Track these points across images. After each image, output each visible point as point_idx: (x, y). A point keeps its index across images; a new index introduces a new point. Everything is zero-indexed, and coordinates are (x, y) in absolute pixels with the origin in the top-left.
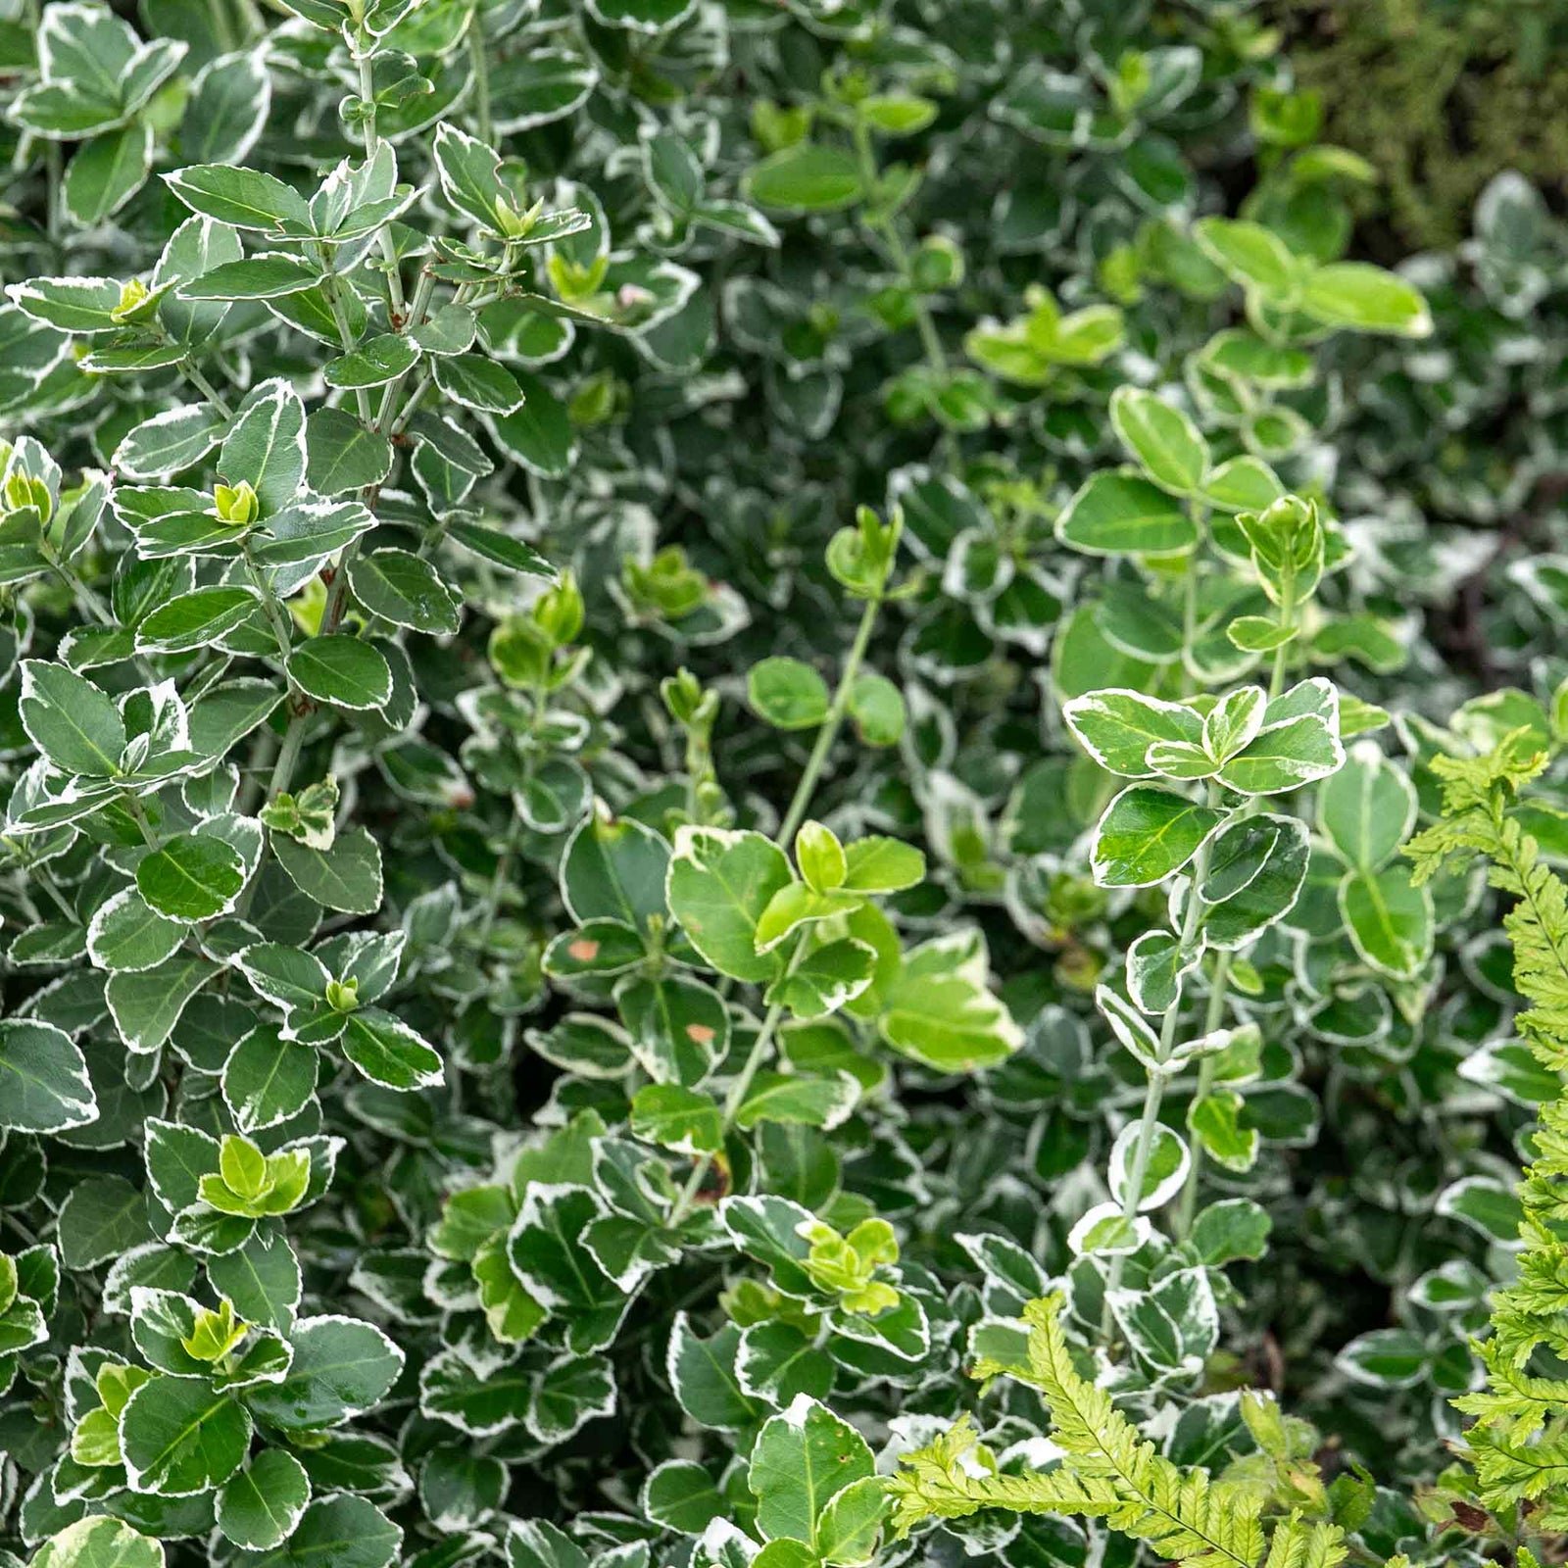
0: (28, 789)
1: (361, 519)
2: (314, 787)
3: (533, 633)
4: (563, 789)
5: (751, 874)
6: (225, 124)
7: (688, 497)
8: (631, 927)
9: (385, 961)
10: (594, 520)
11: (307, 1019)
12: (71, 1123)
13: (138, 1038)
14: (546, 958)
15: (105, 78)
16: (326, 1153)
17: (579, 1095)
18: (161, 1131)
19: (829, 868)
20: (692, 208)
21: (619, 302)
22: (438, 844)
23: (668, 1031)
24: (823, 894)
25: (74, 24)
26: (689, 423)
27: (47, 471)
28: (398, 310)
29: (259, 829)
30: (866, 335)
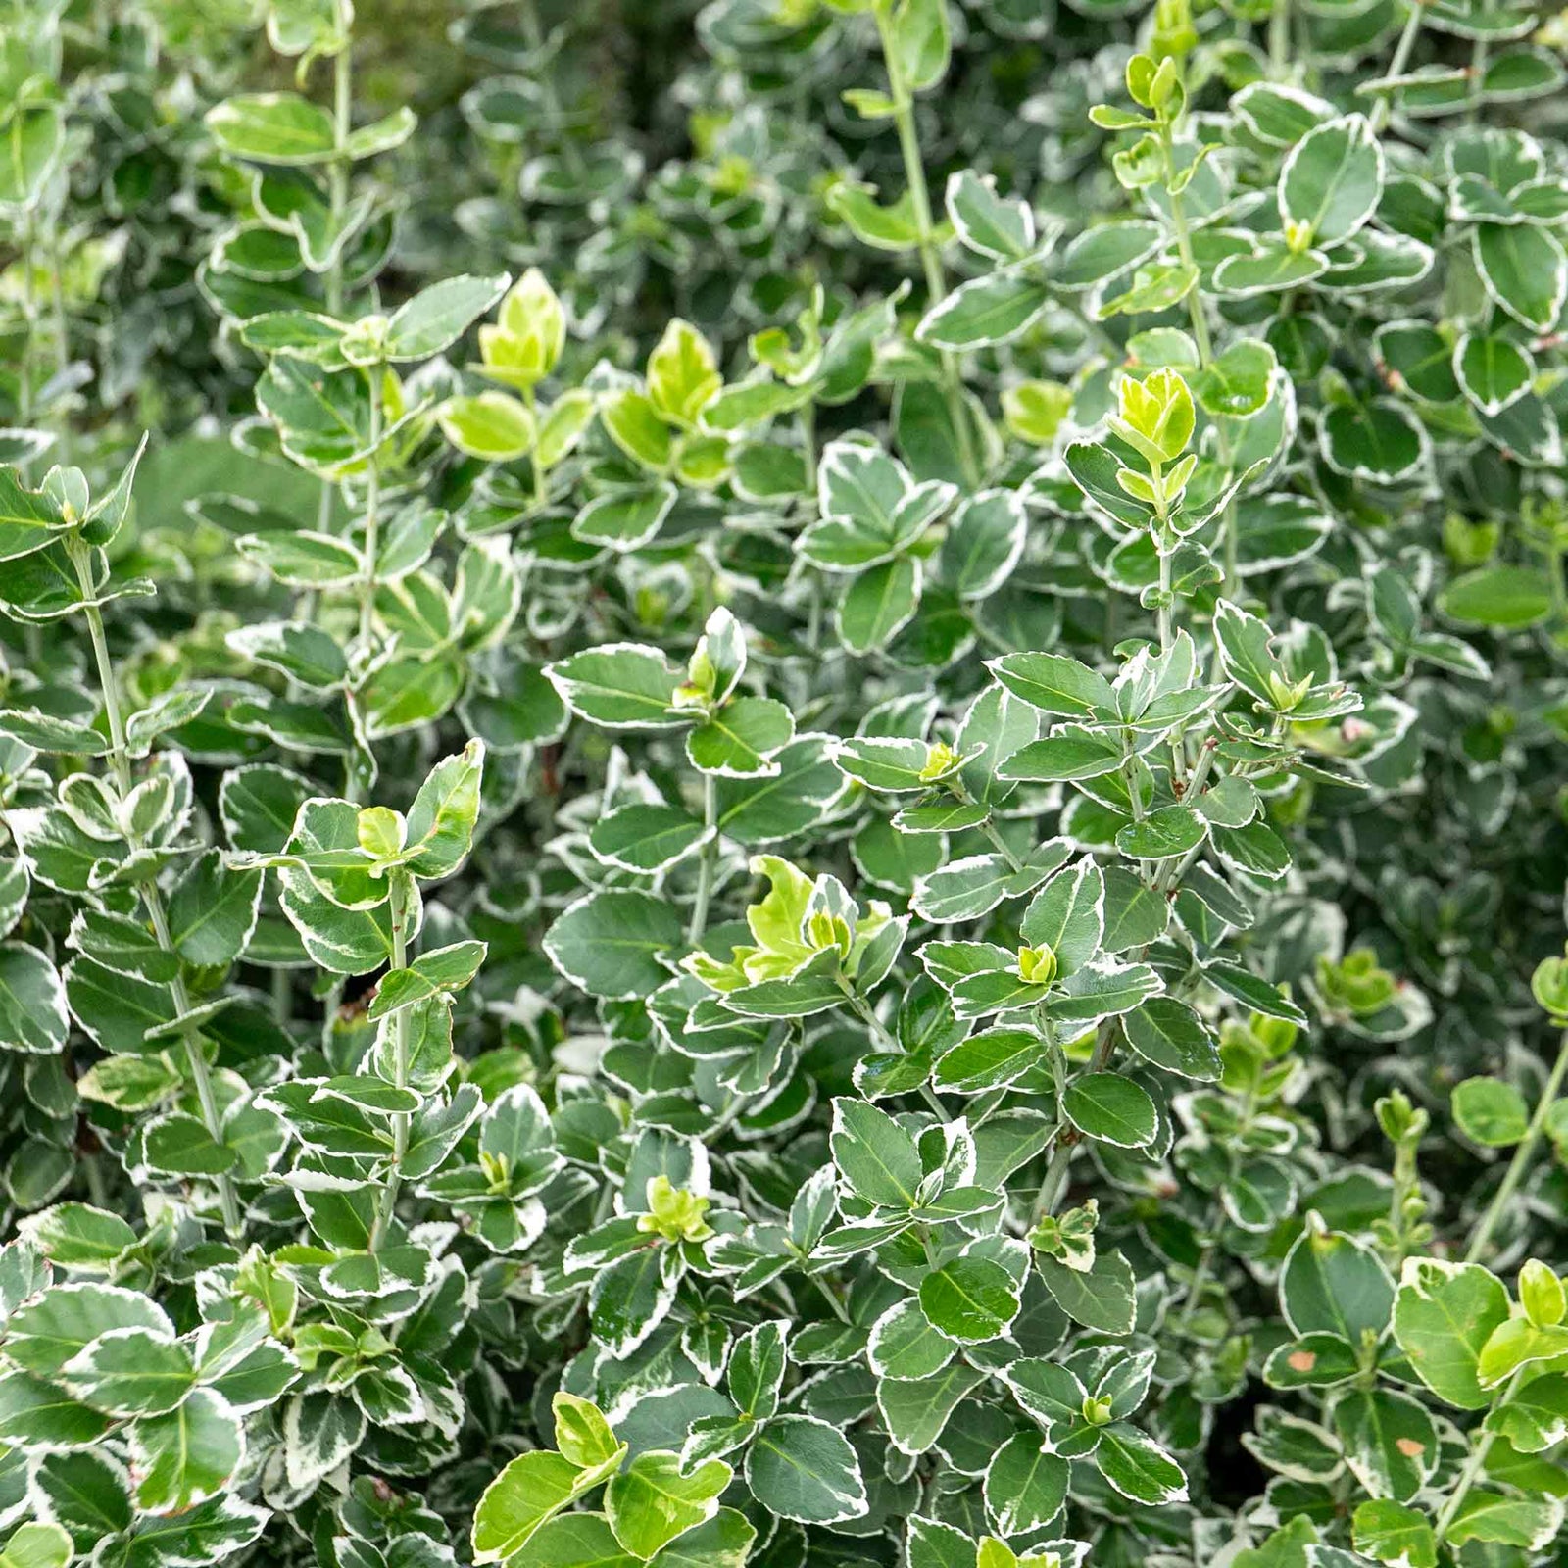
0: (810, 1197)
1: (1149, 981)
2: (1075, 1211)
3: (1251, 1045)
4: (1269, 1190)
5: (1472, 1305)
6: (982, 556)
7: (1362, 883)
8: (1345, 1340)
9: (1137, 1379)
10: (1287, 915)
11: (1065, 1433)
12: (842, 1517)
13: (907, 1440)
14: (1268, 1368)
15: (878, 514)
16: (1072, 1555)
17: (1291, 1498)
18: (922, 1527)
19: (1548, 1304)
20: (1408, 641)
21: (1344, 735)
22: (1142, 1229)
23: (1380, 1444)
24: (1542, 1329)
25: (851, 461)
26: (1368, 818)
27: (845, 908)
28: (1180, 779)
29: (1028, 1252)
30: (1541, 737)
